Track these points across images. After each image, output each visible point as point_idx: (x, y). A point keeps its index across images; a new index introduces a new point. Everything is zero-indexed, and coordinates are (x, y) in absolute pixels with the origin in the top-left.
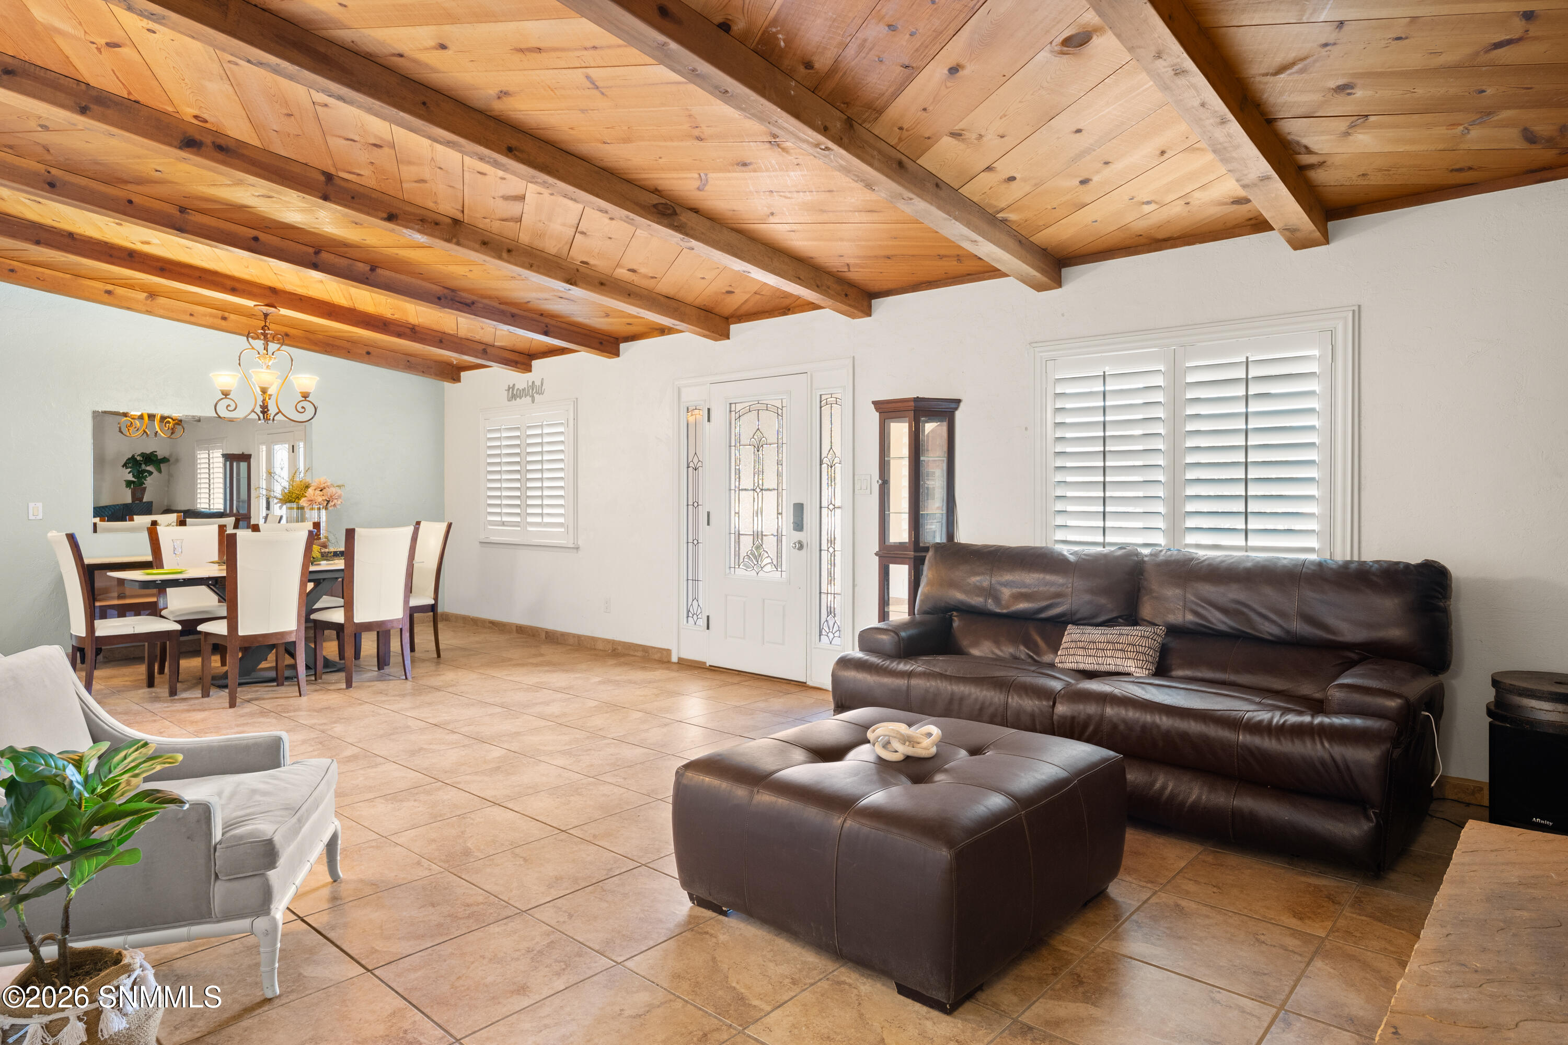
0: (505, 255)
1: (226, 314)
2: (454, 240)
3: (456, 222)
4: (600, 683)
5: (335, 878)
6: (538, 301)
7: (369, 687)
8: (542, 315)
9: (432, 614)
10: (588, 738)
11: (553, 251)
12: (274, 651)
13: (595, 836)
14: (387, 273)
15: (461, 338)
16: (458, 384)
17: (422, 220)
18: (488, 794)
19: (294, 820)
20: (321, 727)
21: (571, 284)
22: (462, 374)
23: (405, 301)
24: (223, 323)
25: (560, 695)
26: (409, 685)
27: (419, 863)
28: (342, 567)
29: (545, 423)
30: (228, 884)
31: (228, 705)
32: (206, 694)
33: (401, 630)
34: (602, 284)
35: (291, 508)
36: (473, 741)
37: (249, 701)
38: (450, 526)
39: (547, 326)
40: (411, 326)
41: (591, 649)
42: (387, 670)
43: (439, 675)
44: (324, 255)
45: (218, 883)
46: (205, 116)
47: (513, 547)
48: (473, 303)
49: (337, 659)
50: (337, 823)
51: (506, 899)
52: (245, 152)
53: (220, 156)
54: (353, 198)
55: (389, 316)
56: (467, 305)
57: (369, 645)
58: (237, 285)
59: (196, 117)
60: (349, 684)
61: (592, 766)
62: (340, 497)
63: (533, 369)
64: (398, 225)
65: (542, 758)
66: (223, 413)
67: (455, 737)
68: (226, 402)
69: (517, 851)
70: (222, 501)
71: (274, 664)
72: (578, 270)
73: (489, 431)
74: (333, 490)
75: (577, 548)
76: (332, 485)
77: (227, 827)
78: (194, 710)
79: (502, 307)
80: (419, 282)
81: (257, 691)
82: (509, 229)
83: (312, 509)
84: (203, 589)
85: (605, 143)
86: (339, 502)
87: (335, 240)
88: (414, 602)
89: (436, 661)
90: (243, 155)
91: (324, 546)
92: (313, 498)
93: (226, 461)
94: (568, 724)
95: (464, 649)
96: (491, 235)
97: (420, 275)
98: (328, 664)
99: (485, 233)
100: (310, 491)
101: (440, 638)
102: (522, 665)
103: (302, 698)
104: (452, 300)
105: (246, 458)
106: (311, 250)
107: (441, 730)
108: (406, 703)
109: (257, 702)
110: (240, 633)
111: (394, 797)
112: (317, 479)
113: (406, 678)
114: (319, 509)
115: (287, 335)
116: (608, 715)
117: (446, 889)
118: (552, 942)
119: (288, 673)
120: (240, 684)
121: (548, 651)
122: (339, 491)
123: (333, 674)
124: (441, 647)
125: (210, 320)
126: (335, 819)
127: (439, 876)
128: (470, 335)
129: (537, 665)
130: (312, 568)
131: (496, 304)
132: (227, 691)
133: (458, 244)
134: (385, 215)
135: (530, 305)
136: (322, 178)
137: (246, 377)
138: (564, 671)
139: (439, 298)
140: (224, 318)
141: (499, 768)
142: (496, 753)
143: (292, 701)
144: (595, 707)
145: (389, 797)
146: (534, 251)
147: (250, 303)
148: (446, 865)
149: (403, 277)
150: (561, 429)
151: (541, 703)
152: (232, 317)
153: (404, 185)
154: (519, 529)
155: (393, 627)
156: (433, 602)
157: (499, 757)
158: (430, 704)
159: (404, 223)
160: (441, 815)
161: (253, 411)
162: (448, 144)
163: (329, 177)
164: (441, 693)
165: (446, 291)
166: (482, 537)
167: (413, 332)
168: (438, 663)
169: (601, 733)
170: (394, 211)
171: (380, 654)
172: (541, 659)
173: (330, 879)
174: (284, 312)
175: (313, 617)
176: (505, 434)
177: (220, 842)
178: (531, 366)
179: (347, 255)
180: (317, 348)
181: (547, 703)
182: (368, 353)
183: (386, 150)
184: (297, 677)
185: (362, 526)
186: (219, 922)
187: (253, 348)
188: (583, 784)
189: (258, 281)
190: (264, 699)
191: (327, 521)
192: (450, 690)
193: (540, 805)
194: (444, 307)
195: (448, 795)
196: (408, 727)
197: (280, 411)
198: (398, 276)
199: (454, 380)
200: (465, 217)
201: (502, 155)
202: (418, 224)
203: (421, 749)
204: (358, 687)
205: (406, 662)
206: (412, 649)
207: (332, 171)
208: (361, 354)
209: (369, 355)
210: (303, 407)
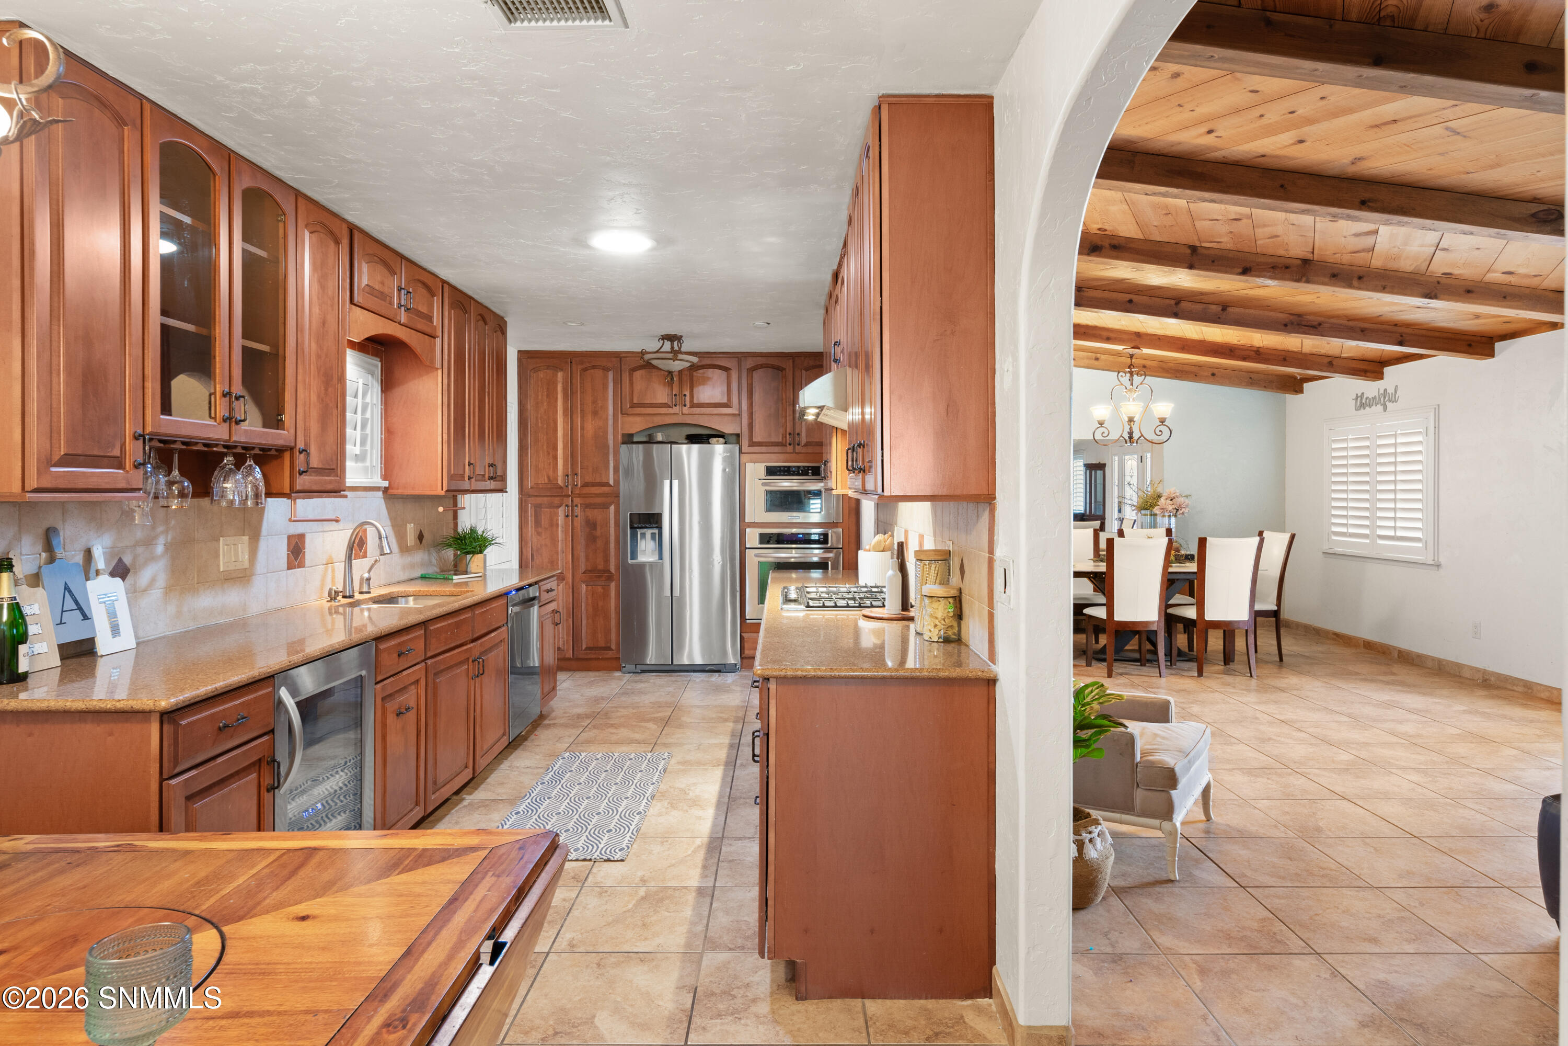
0: (1355, 283)
1: (1098, 355)
2: (1304, 279)
3: (1305, 262)
4: (1464, 712)
5: (1209, 819)
6: (1391, 314)
7: (1218, 678)
8: (1396, 325)
9: (1274, 619)
10: (1447, 762)
11: (1410, 269)
12: (1137, 636)
13: (1450, 849)
14: (1237, 310)
15: (1306, 354)
16: (1300, 396)
17: (1273, 268)
18: (1338, 789)
19: (1186, 760)
20: (1181, 705)
21: (1431, 298)
22: (1305, 385)
23: (1253, 332)
24: (1096, 363)
25: (1415, 717)
26: (1254, 682)
27: (1276, 826)
28: (1195, 570)
29: (1399, 432)
30: (1146, 793)
31: (1106, 675)
32: (1089, 664)
33: (1247, 631)
34: (1469, 291)
35: (1146, 515)
36: (1320, 742)
37: (1121, 674)
38: (1293, 537)
39: (1401, 336)
40: (1255, 349)
41: (1455, 676)
42: (1232, 666)
43: (1283, 678)
44: (1184, 305)
45: (1139, 790)
46: (1106, 227)
47: (1362, 559)
48: (1320, 324)
49: (1186, 650)
50: (1210, 775)
51: (1358, 874)
52: (1132, 245)
53: (1114, 253)
54: (1213, 261)
55: (1235, 342)
56: (1314, 327)
57: (1215, 641)
58: (1111, 335)
59: (1099, 229)
60: (1200, 673)
61: (1450, 789)
62: (1187, 506)
63: (1385, 376)
64: (1252, 276)
65: (1394, 771)
66: (1098, 437)
67: (1302, 735)
68: (1102, 430)
69: (1367, 840)
70: (1082, 504)
71: (1136, 647)
72: (1438, 283)
73: (1334, 441)
74: (1181, 500)
75: (1438, 566)
76: (1181, 496)
77: (1143, 754)
78: (1083, 675)
79: (1351, 323)
80: (1266, 313)
81: (1126, 668)
82: (1361, 258)
83: (1164, 516)
84: (1085, 580)
85: (1468, 173)
86: (1187, 511)
87: (1193, 291)
88: (1258, 607)
89: (1278, 664)
90: (1130, 248)
91: (1178, 550)
92: (1164, 507)
93: (1086, 470)
94: (1423, 745)
95: (1308, 657)
96: (1341, 266)
97: (1268, 308)
98: (1180, 653)
99: (1335, 265)
100: (1162, 500)
101: (1282, 643)
102: (1372, 681)
103: (1162, 679)
104: (1298, 324)
105: (1101, 467)
106: (1173, 302)
107: (1288, 726)
108: (1252, 698)
109: (1127, 676)
110: (1116, 619)
111: (1251, 772)
112: (1167, 489)
113: (1251, 676)
114: (1169, 516)
115: (1144, 367)
116: (1473, 745)
117: (1301, 851)
118: (1402, 917)
119: (1149, 656)
120: (1115, 660)
121: (1402, 672)
122: (1187, 501)
123: (1185, 663)
124: (1284, 652)
125: (1086, 362)
126: (1208, 773)
127: (1294, 840)
128: (1314, 350)
129: (1388, 683)
130: (1170, 570)
131: (1345, 322)
132: (1105, 664)
133: (1308, 281)
134: (1240, 270)
135: (1382, 318)
136: (1189, 251)
137: (1117, 409)
138: (1419, 693)
139: (1286, 325)
140: (1097, 359)
141: (1348, 770)
142: (1344, 757)
143: (1154, 680)
144: (1457, 735)
145: (1245, 771)
146: (1388, 272)
147: (1120, 348)
148: (1301, 834)
149: (1252, 311)
150: (1420, 438)
151: (1393, 720)
152: (1103, 357)
153: (1258, 242)
154: (1368, 541)
155: (1239, 628)
156: (1275, 608)
157: (1348, 761)
158: (1276, 702)
159: (1257, 273)
160: (1293, 796)
161: (1121, 436)
162: (1303, 212)
163: (1194, 249)
164: (1285, 695)
165: (1292, 317)
166: (1326, 548)
167: (1257, 354)
168: (1281, 667)
169: (1463, 761)
170: (1248, 265)
171: (1226, 651)
172: (1393, 677)
173: (1204, 818)
174: (1146, 351)
175: (1170, 611)
176: (1351, 444)
177: (1140, 762)
178: (1383, 373)
179: (1203, 301)
180: (1169, 375)
181: (1401, 722)
182: (1213, 375)
183: (1245, 221)
184: (1157, 661)
185: (1212, 536)
186: (1139, 816)
187: (1122, 384)
188: (1439, 803)
189: (1127, 329)
190: (1132, 675)
191: (1176, 527)
192: (1295, 692)
193: (1390, 809)
194: (1290, 332)
195: (1300, 781)
196: (1257, 718)
197: (1142, 435)
198: (1247, 311)
199: (1296, 392)
200: (1315, 256)
201: (1355, 209)
202: (1270, 272)
203: (1270, 739)
204: (1206, 677)
205: (1251, 661)
206: (1256, 651)
207: (1197, 244)
208: (1207, 376)
209: (1214, 376)
210: (1160, 431)
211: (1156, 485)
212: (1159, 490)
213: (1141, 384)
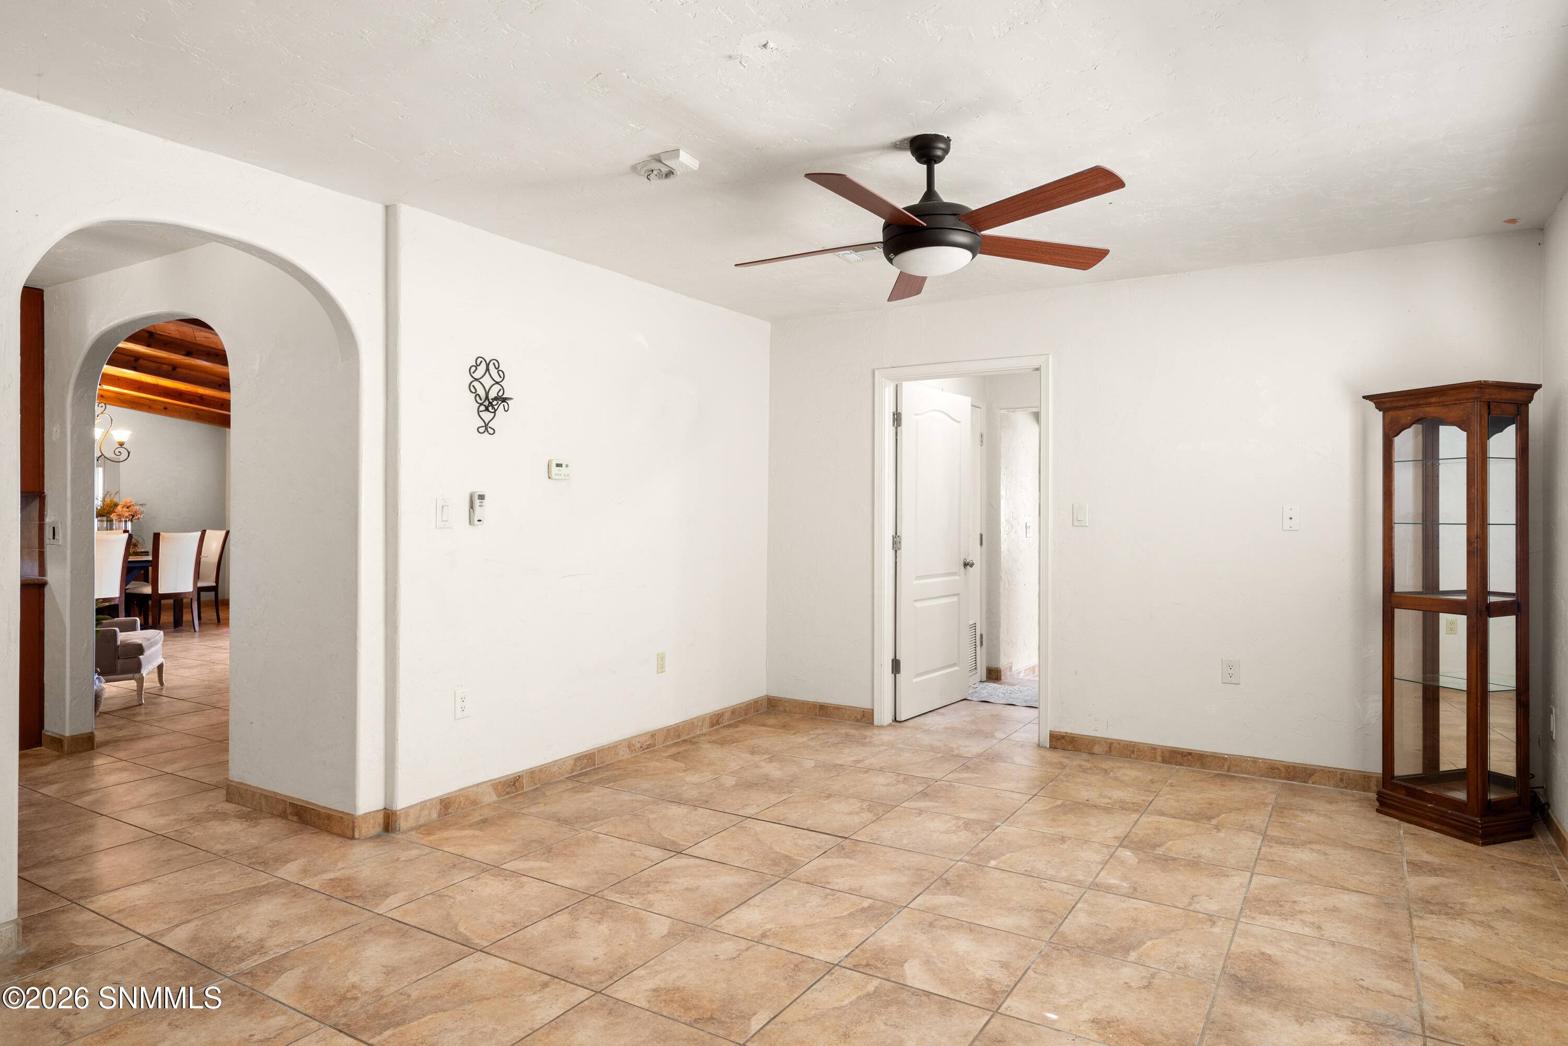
9: (213, 593)
14: (184, 371)
28: (151, 559)
30: (124, 661)
33: (192, 601)
35: (102, 521)
38: (227, 534)
44: (141, 361)
50: (163, 660)
55: (184, 389)
57: (167, 609)
62: (142, 513)
74: (137, 508)
76: (137, 504)
77: (122, 641)
83: (121, 521)
86: (142, 517)
88: (200, 584)
91: (136, 546)
92: (121, 513)
100: (119, 508)
106: (132, 359)
112: (125, 498)
113: (196, 633)
114: (126, 521)
122: (142, 509)
130: (130, 559)
134: (185, 353)
136: (147, 335)
149: (195, 373)
153: (197, 338)
155: (186, 599)
156: (215, 584)
163: (151, 334)
167: (201, 399)
170: (191, 351)
171: (176, 615)
175: (127, 591)
177: (120, 645)
180: (125, 405)
182: (165, 408)
185: (164, 531)
186: (119, 675)
197: (103, 455)
198: (191, 372)
205: (195, 626)
206: (199, 618)
207: (153, 331)
208: (160, 409)
209: (165, 410)
210: (119, 452)
211: (112, 496)
212: (116, 500)
213: (102, 413)
